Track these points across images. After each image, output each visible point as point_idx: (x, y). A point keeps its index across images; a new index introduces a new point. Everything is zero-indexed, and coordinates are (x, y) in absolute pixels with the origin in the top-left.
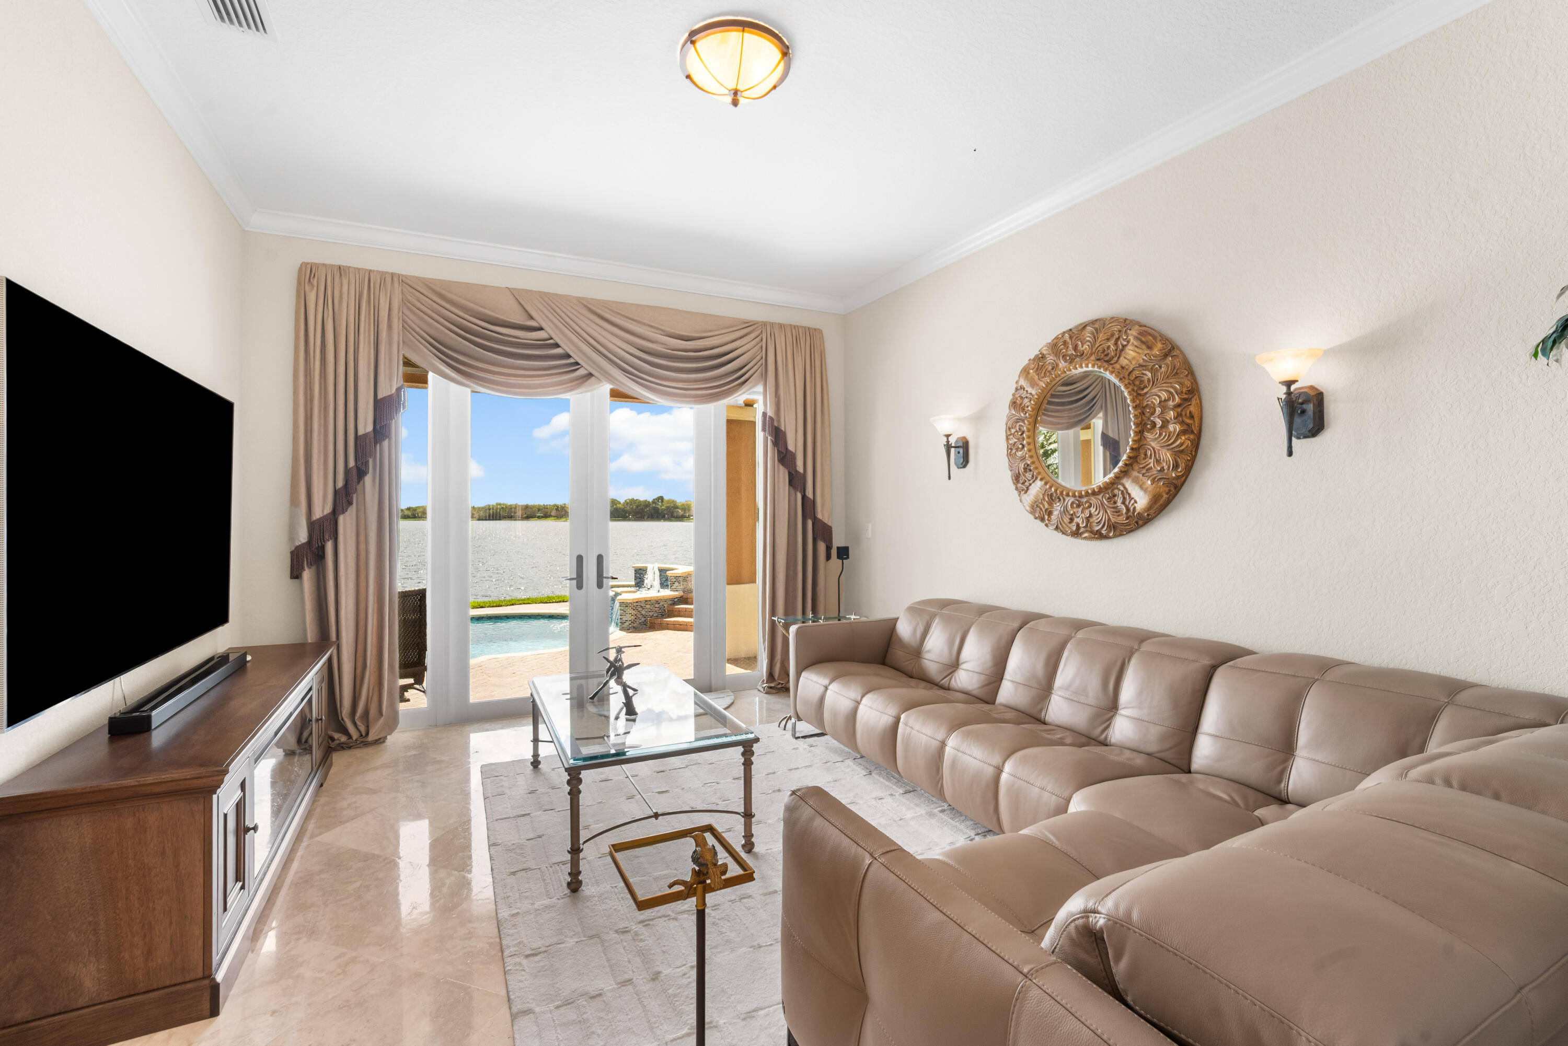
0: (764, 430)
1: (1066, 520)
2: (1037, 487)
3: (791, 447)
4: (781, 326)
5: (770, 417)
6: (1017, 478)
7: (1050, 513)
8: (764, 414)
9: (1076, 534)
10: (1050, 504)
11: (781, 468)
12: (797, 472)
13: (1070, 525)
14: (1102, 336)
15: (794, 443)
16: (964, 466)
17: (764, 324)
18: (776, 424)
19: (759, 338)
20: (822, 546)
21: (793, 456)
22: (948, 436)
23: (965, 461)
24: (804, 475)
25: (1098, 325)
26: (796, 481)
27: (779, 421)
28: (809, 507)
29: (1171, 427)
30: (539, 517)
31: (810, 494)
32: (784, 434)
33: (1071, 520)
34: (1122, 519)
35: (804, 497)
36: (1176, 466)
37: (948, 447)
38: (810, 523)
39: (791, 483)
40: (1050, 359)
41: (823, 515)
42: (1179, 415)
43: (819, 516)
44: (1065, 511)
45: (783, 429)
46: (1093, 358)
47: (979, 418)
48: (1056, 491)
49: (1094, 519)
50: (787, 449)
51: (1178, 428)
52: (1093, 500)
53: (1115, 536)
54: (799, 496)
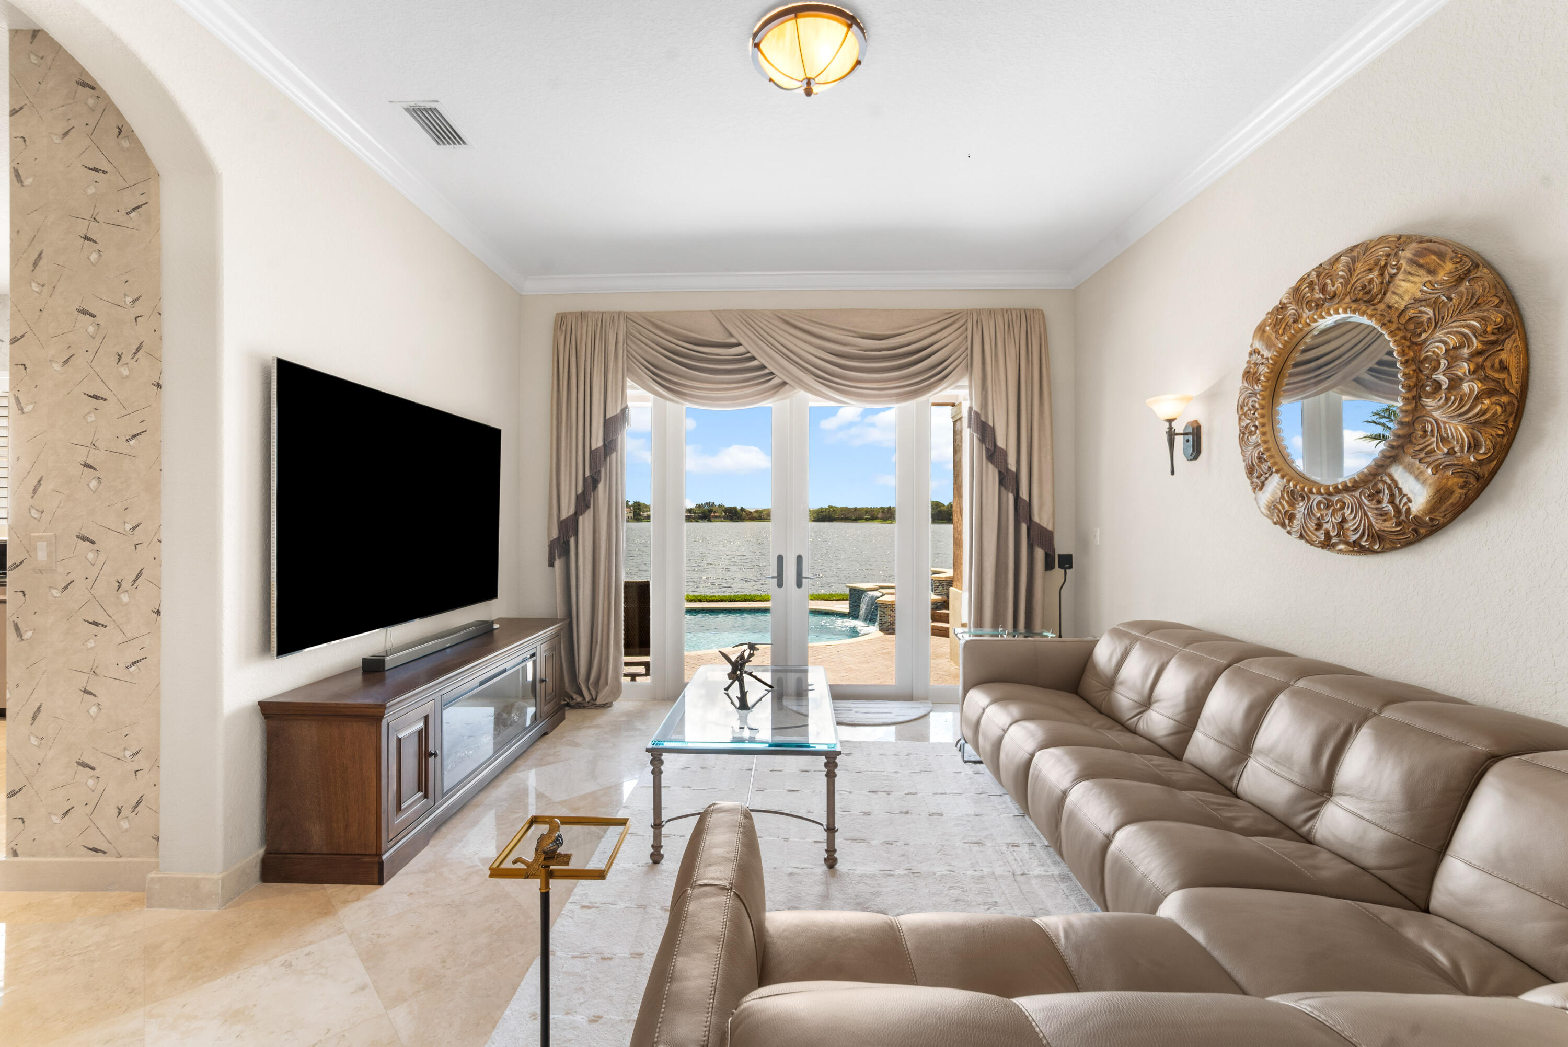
0: (969, 426)
1: (1312, 525)
2: (1275, 484)
3: (1001, 443)
4: (990, 312)
5: (976, 413)
6: (1250, 470)
7: (1292, 517)
8: (970, 409)
9: (1327, 544)
10: (1292, 504)
11: (991, 466)
12: (1007, 469)
13: (1317, 533)
14: (1360, 267)
15: (1004, 438)
16: (1196, 458)
17: (971, 312)
18: (983, 419)
19: (964, 327)
20: (1040, 554)
21: (1004, 453)
22: (1170, 421)
23: (1196, 451)
24: (1017, 475)
25: (1356, 253)
26: (1008, 480)
27: (986, 416)
28: (1023, 510)
29: (1466, 387)
30: (867, 520)
31: (1024, 494)
32: (993, 429)
33: (1319, 526)
34: (1390, 525)
35: (1017, 498)
36: (1474, 446)
37: (1171, 435)
38: (1024, 527)
39: (1001, 482)
40: (1291, 309)
41: (1040, 519)
42: (1480, 367)
43: (1036, 519)
44: (1310, 513)
45: (991, 424)
46: (1348, 299)
47: (1212, 396)
48: (1295, 486)
49: (1350, 525)
50: (995, 445)
51: (1477, 387)
52: (1347, 498)
53: (1383, 551)
54: (1011, 497)
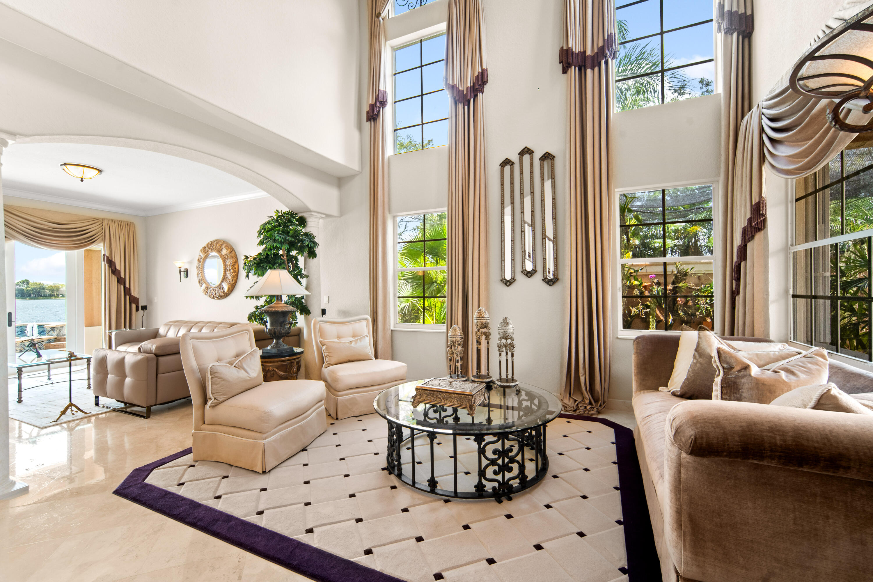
0: (104, 261)
1: (211, 294)
2: (204, 286)
3: (118, 268)
4: (113, 220)
5: (107, 256)
6: (199, 282)
7: (207, 293)
8: (104, 255)
9: (213, 298)
10: (207, 290)
11: (113, 276)
12: (121, 277)
13: (212, 296)
15: (119, 265)
16: (187, 278)
17: (104, 219)
18: (110, 259)
19: (101, 225)
20: (134, 306)
21: (119, 272)
22: (180, 268)
23: (187, 276)
24: (124, 280)
26: (121, 281)
27: (112, 258)
28: (127, 291)
31: (127, 285)
32: (115, 263)
34: (223, 294)
35: (125, 287)
36: (232, 281)
37: (180, 271)
38: (128, 297)
39: (118, 281)
41: (134, 294)
43: (132, 294)
45: (114, 261)
47: (191, 262)
48: (207, 287)
49: (217, 294)
50: (116, 268)
52: (216, 289)
53: (222, 299)
54: (122, 287)
